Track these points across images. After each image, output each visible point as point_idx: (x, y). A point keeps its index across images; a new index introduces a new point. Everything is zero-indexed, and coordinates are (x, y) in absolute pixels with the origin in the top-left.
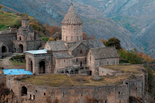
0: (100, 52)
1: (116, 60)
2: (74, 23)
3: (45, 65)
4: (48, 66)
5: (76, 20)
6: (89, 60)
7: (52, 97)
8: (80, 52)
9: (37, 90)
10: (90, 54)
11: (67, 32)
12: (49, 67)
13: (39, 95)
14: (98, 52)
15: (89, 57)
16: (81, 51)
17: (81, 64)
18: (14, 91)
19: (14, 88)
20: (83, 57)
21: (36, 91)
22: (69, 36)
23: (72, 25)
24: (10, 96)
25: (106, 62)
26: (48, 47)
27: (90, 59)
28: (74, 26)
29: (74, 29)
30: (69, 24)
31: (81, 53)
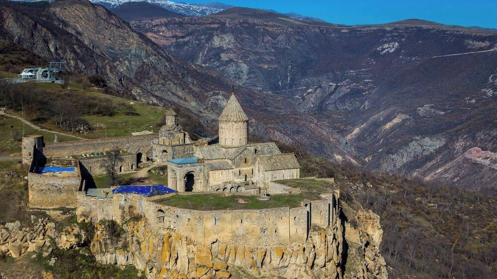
0: (273, 160)
1: (296, 172)
2: (235, 120)
3: (194, 179)
4: (199, 181)
5: (238, 116)
6: (257, 172)
7: (199, 224)
8: (244, 160)
9: (179, 215)
10: (259, 164)
11: (225, 133)
12: (201, 182)
13: (181, 221)
14: (269, 161)
15: (257, 168)
16: (246, 159)
17: (246, 178)
18: (147, 216)
19: (147, 212)
20: (248, 168)
21: (177, 216)
22: (229, 138)
23: (233, 123)
24: (141, 224)
25: (280, 175)
26: (199, 154)
27: (259, 171)
28: (235, 125)
29: (236, 129)
30: (229, 122)
31: (246, 162)
